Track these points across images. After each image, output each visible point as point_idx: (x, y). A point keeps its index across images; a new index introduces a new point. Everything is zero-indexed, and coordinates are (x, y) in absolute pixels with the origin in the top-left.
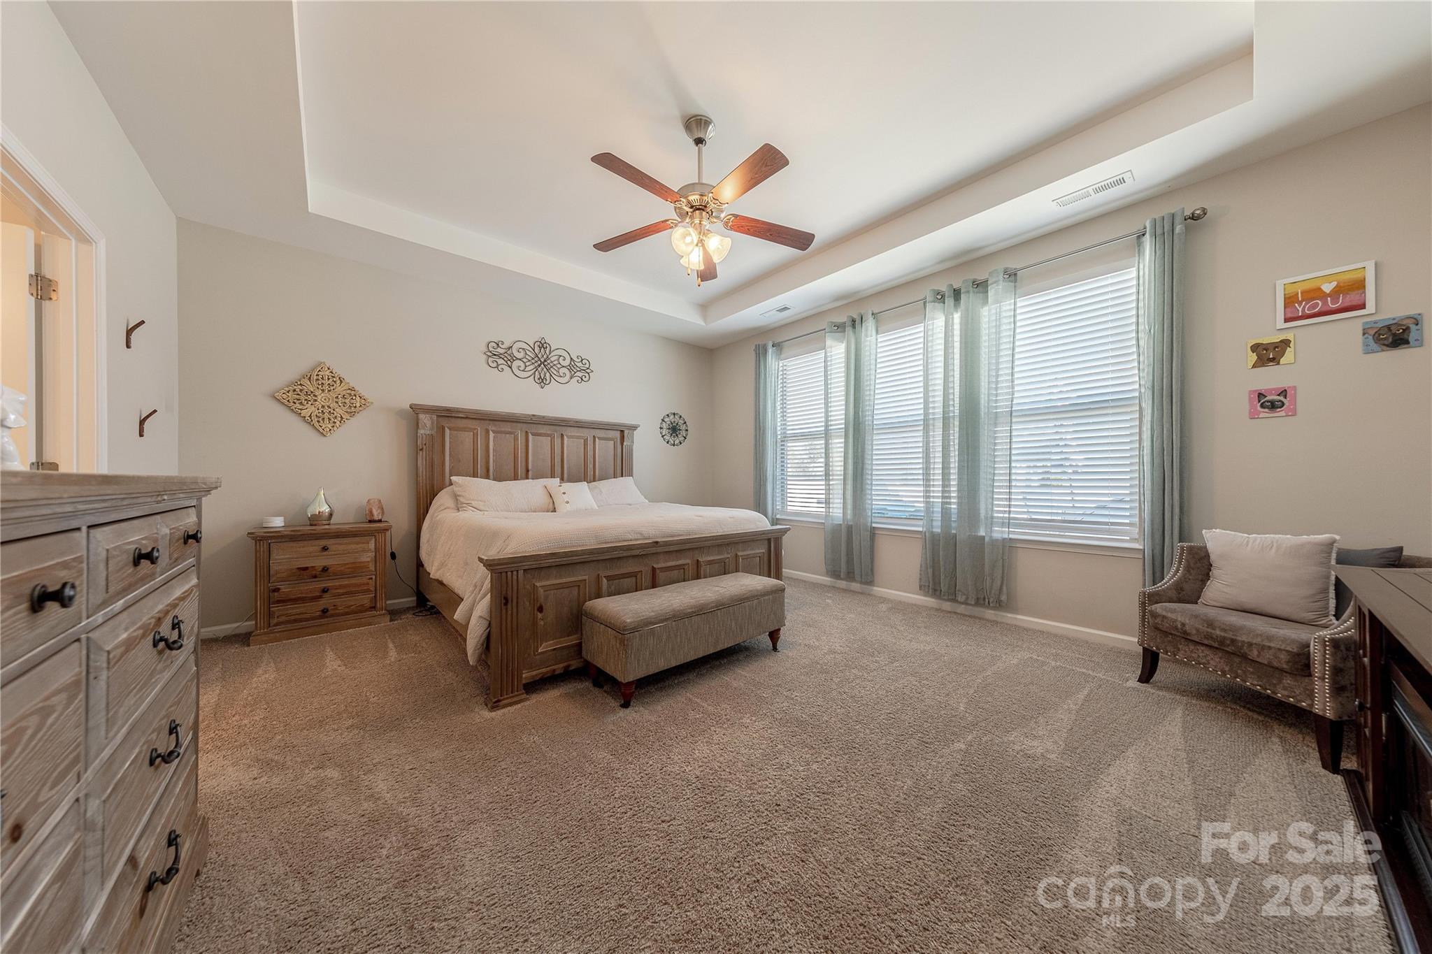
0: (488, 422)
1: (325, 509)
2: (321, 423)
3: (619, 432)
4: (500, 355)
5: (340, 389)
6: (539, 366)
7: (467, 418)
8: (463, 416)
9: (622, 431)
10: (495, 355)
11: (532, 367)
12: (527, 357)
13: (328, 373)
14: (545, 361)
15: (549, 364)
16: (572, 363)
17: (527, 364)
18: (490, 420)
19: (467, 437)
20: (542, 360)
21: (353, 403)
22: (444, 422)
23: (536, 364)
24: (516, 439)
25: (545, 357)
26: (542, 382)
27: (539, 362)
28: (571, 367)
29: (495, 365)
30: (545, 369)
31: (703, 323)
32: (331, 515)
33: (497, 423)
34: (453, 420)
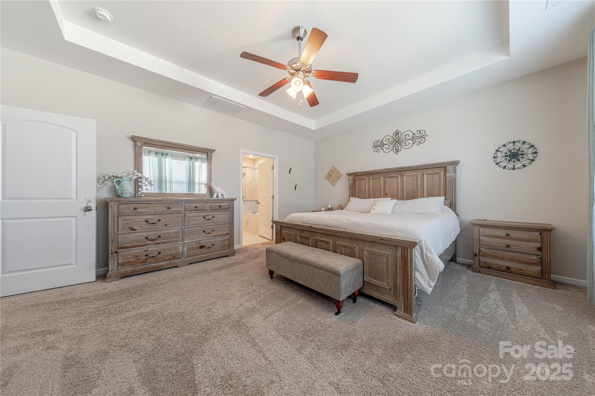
0: (370, 175)
1: (330, 207)
2: (333, 183)
3: (444, 168)
4: (379, 146)
5: (336, 172)
6: (395, 144)
7: (362, 175)
8: (360, 174)
9: (446, 167)
10: (376, 146)
11: (392, 145)
12: (390, 142)
13: (334, 168)
14: (398, 141)
15: (400, 141)
16: (414, 136)
17: (389, 145)
18: (371, 174)
19: (363, 182)
20: (397, 141)
21: (339, 176)
22: (357, 178)
23: (394, 144)
24: (380, 181)
25: (398, 139)
26: (397, 151)
27: (395, 142)
28: (412, 139)
29: (376, 150)
30: (398, 145)
31: (507, 57)
32: (331, 208)
33: (373, 175)
34: (359, 176)
